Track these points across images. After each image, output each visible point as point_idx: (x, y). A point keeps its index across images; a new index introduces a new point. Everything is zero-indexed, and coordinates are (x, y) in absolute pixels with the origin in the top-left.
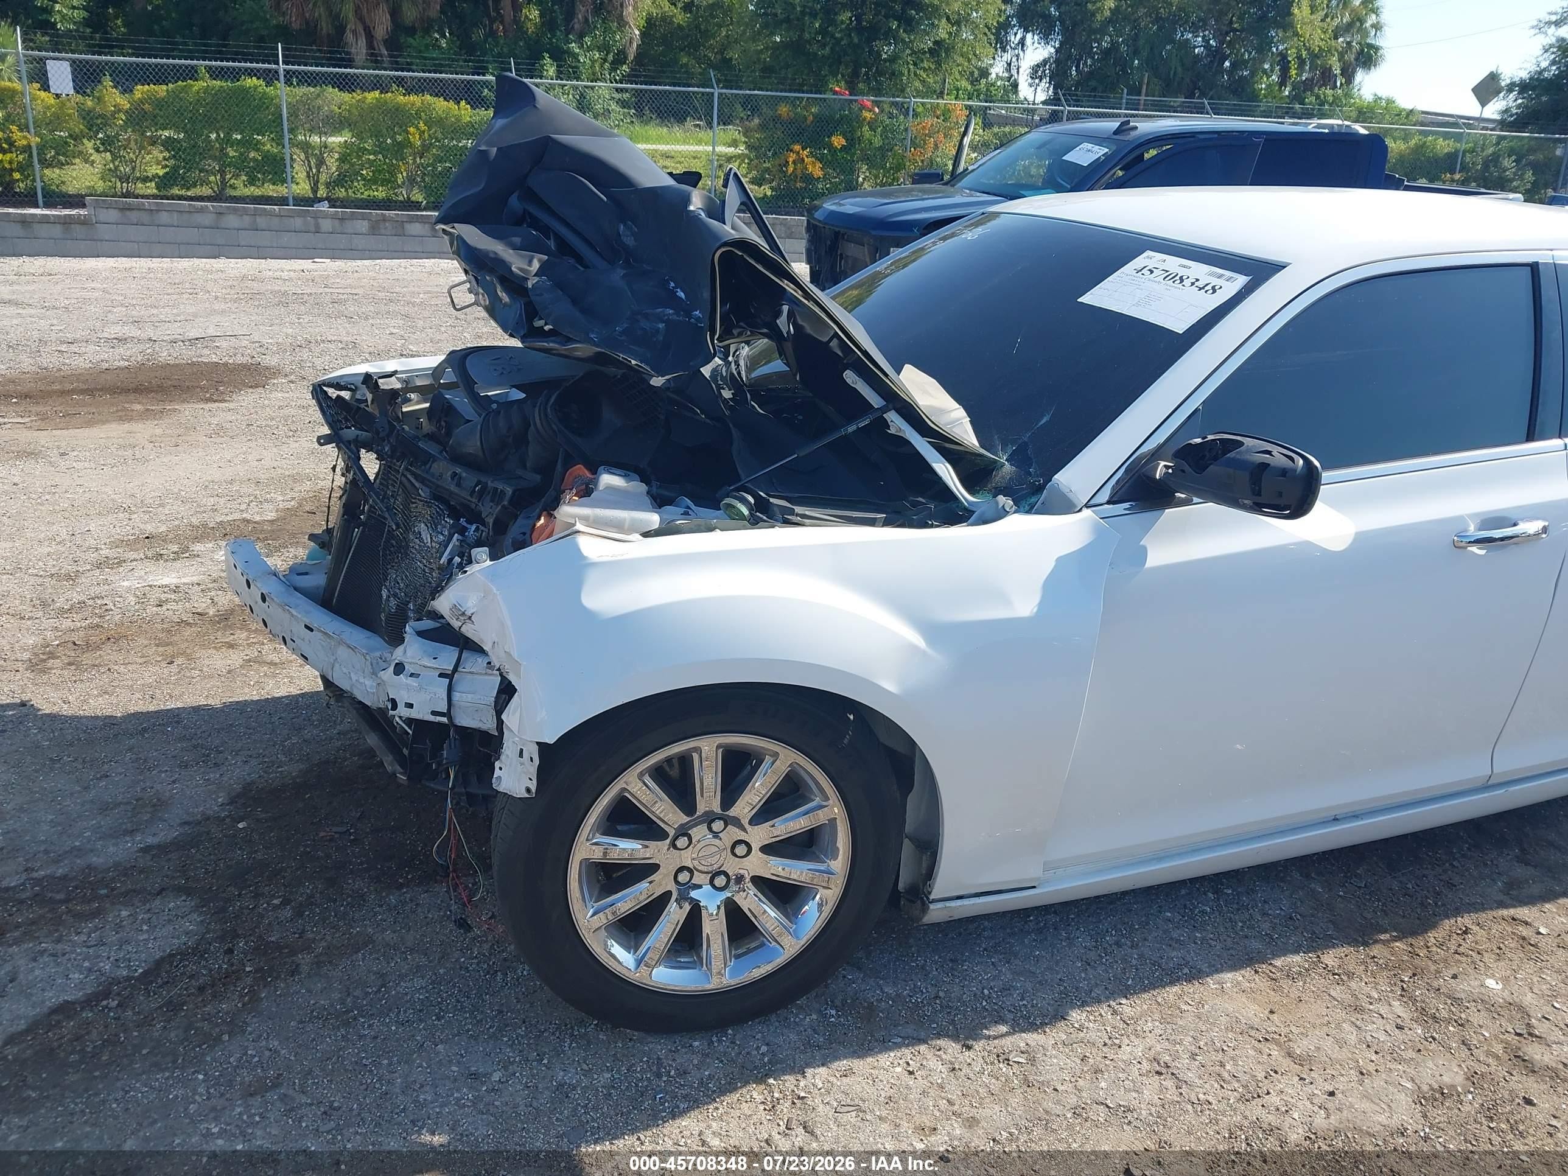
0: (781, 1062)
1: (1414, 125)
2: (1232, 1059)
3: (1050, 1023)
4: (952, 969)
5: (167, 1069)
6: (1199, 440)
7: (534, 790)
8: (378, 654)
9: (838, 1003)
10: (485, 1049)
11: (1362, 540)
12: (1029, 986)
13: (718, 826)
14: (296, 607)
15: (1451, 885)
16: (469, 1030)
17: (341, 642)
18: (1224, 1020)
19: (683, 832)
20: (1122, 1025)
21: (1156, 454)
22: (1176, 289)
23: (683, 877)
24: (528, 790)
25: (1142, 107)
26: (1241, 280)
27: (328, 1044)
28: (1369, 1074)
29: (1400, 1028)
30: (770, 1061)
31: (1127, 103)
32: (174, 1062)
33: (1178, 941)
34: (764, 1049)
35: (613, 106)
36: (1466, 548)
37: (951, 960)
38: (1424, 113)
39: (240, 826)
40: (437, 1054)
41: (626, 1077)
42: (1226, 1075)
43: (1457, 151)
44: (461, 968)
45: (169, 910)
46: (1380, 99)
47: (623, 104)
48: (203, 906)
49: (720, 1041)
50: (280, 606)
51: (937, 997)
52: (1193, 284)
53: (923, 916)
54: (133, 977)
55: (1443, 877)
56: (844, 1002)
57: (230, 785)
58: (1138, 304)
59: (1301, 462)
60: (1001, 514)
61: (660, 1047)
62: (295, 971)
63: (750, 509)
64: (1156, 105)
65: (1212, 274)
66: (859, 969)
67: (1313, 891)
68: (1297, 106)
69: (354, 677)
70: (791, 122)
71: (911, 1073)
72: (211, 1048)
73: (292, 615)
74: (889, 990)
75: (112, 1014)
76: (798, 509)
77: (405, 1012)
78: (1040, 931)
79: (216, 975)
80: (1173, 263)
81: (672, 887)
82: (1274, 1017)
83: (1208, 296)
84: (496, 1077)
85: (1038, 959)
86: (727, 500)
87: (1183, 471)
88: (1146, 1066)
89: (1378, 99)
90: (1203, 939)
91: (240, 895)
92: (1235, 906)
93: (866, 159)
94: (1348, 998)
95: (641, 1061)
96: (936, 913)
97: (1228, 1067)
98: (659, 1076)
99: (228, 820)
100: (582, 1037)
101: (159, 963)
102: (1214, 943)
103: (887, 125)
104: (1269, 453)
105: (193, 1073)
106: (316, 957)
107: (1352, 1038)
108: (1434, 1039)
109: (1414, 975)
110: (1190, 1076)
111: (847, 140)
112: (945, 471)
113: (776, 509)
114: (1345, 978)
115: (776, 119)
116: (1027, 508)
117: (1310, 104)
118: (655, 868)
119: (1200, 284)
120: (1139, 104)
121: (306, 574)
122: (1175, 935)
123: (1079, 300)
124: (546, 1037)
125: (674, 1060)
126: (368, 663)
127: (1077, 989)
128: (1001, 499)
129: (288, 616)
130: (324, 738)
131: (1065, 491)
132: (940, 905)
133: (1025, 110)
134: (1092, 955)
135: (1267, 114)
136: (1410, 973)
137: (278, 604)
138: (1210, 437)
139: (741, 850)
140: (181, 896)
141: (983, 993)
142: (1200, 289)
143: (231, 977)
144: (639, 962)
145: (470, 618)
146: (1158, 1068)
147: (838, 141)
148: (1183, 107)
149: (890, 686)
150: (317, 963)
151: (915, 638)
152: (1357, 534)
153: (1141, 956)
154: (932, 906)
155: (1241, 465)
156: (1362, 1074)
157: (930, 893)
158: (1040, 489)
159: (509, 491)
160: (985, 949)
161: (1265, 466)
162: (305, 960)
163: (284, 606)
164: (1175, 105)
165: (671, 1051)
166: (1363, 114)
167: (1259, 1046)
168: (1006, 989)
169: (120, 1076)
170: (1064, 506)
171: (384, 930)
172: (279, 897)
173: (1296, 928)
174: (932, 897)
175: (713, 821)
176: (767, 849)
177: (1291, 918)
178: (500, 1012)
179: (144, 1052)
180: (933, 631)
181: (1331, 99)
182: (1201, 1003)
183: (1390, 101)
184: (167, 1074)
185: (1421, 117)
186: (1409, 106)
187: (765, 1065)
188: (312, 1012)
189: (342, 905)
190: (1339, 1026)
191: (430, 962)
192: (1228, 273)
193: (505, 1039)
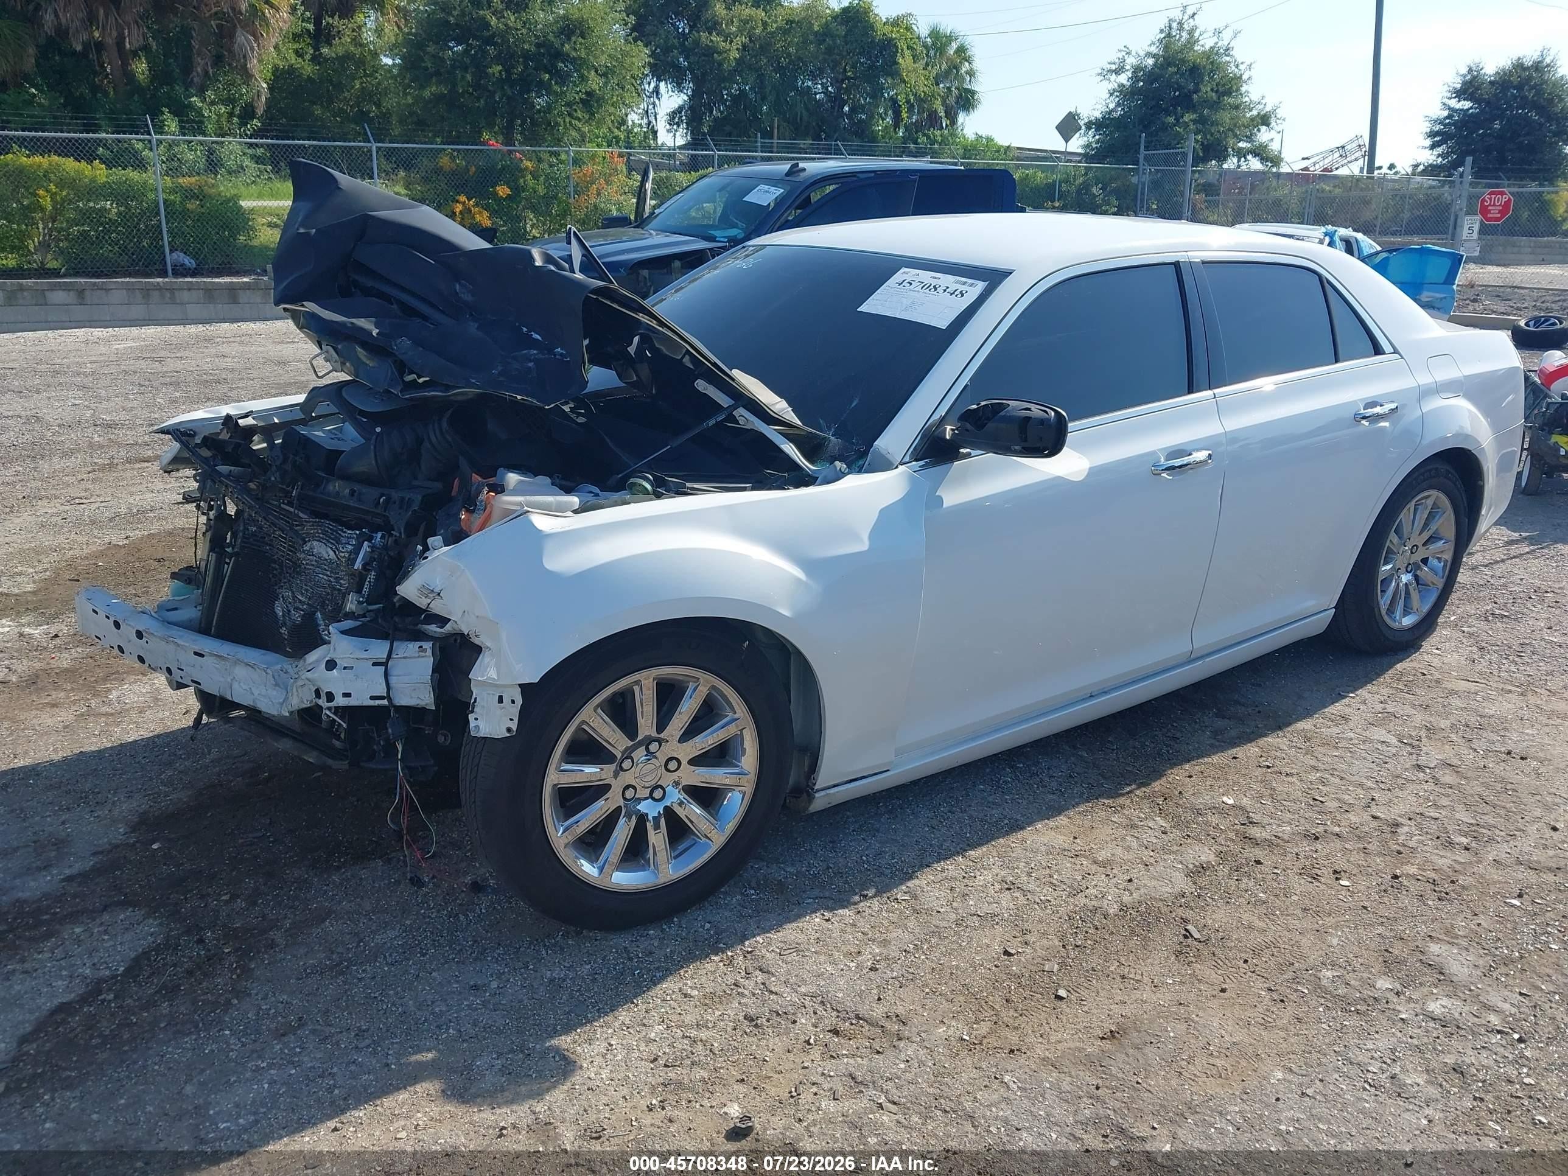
0: (725, 931)
1: (1012, 160)
2: (1057, 871)
3: (919, 870)
4: (833, 847)
5: (191, 1033)
6: (975, 406)
7: (515, 729)
8: (279, 667)
9: (753, 884)
10: (475, 969)
11: (1093, 472)
12: (895, 849)
13: (653, 747)
14: (181, 637)
15: (1175, 739)
16: (454, 959)
17: (238, 662)
18: (1043, 849)
19: (628, 754)
20: (972, 864)
21: (943, 421)
22: (933, 296)
23: (629, 794)
24: (509, 730)
25: (775, 150)
26: (981, 286)
27: (332, 990)
28: (1152, 865)
29: (1164, 833)
30: (716, 933)
31: (762, 147)
32: (197, 1027)
33: (994, 803)
34: (708, 926)
35: (247, 162)
36: (1160, 474)
37: (831, 842)
38: (1018, 148)
39: (155, 846)
40: (434, 979)
41: (604, 965)
42: (1055, 882)
43: (1054, 181)
44: (424, 917)
45: (122, 921)
46: (981, 137)
47: (258, 160)
48: (155, 913)
49: (670, 928)
50: (162, 639)
51: (828, 868)
52: (945, 291)
53: (809, 806)
54: (117, 976)
55: (1169, 734)
56: (758, 883)
57: (124, 817)
58: (906, 309)
59: (1053, 413)
60: (838, 476)
61: (622, 940)
62: (272, 945)
63: (652, 486)
64: (788, 148)
65: (958, 282)
66: (763, 860)
67: (1081, 756)
68: (912, 146)
69: (256, 693)
70: (453, 173)
71: (827, 920)
72: (226, 1011)
73: (178, 645)
74: (790, 869)
75: (113, 1005)
76: (688, 485)
77: (390, 955)
78: (890, 812)
79: (198, 960)
80: (926, 276)
81: (622, 803)
82: (1078, 841)
83: (959, 298)
84: (494, 985)
85: (895, 831)
86: (632, 480)
87: (967, 430)
88: (997, 887)
89: (979, 137)
90: (1012, 799)
91: (186, 899)
92: (1028, 774)
93: (534, 209)
94: (1124, 821)
95: (611, 952)
96: (820, 802)
97: (1055, 877)
98: (630, 959)
99: (138, 845)
100: (555, 945)
101: (137, 960)
102: (1020, 801)
103: (549, 174)
104: (1029, 409)
105: (219, 1031)
106: (286, 931)
107: (1135, 845)
108: (1189, 836)
109: (1166, 799)
110: (1031, 887)
111: (511, 190)
112: (790, 450)
113: (671, 484)
114: (1119, 809)
115: (438, 171)
116: (857, 469)
117: (922, 143)
118: (607, 787)
119: (950, 290)
120: (772, 147)
121: (176, 609)
122: (990, 799)
123: (859, 310)
124: (524, 951)
125: (638, 947)
126: (270, 677)
127: (931, 845)
128: (837, 463)
129: (172, 647)
130: (198, 766)
131: (884, 453)
132: (823, 793)
133: (663, 155)
134: (935, 822)
135: (887, 153)
136: (1162, 798)
137: (160, 637)
138: (983, 403)
139: (673, 765)
140: (127, 909)
141: (862, 859)
142: (951, 294)
143: (214, 959)
144: (601, 870)
145: (439, 594)
146: (1007, 886)
147: (503, 191)
148: (813, 149)
149: (786, 612)
150: (290, 936)
151: (798, 573)
152: (1090, 468)
153: (971, 817)
154: (817, 795)
155: (1011, 419)
156: (1147, 865)
157: (815, 784)
158: (865, 454)
159: (418, 498)
160: (853, 831)
161: (1028, 419)
162: (277, 936)
163: (166, 639)
164: (805, 146)
165: (632, 941)
166: (970, 150)
167: (1073, 860)
168: (879, 854)
169: (150, 1045)
170: (884, 465)
171: (340, 902)
172: (227, 894)
173: (1076, 783)
174: (816, 787)
175: (650, 743)
176: (693, 762)
177: (1071, 776)
178: (476, 941)
179: (162, 1025)
180: (809, 565)
181: (939, 139)
182: (1024, 841)
183: (989, 140)
184: (194, 1037)
185: (1017, 153)
186: (1006, 144)
187: (712, 937)
188: (305, 970)
189: (291, 890)
190: (1123, 839)
191: (395, 917)
192: (970, 281)
193: (489, 959)
